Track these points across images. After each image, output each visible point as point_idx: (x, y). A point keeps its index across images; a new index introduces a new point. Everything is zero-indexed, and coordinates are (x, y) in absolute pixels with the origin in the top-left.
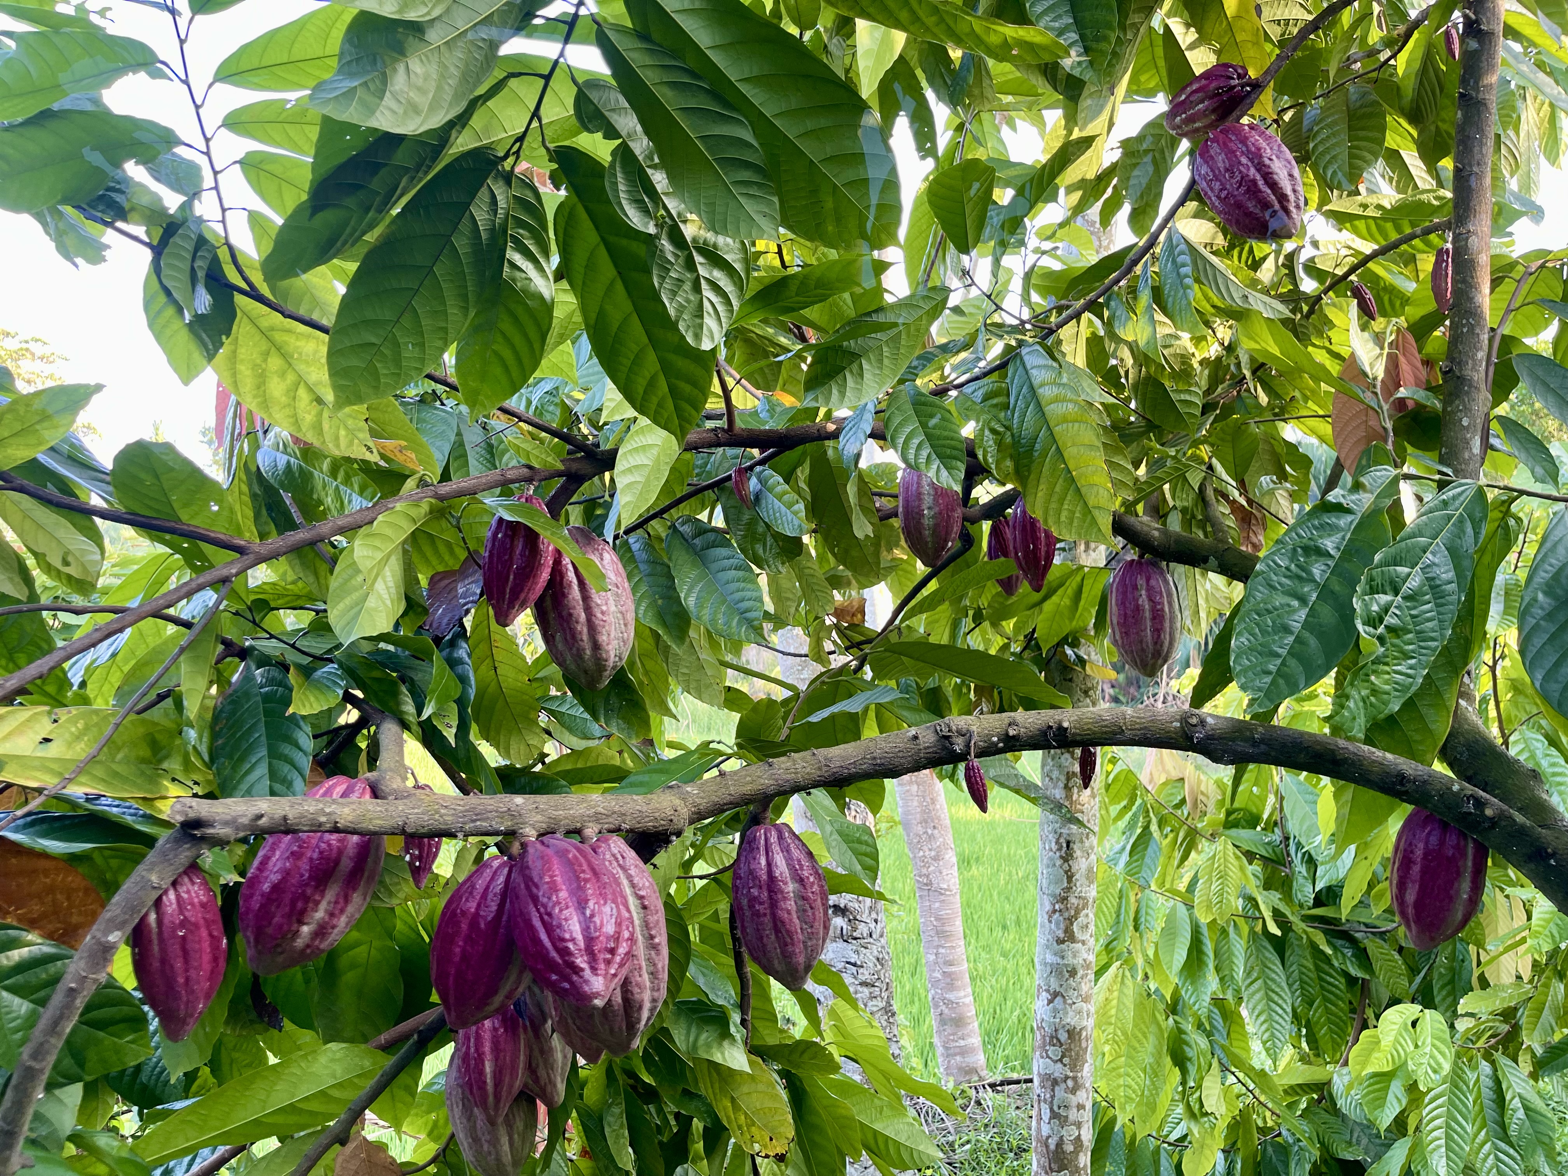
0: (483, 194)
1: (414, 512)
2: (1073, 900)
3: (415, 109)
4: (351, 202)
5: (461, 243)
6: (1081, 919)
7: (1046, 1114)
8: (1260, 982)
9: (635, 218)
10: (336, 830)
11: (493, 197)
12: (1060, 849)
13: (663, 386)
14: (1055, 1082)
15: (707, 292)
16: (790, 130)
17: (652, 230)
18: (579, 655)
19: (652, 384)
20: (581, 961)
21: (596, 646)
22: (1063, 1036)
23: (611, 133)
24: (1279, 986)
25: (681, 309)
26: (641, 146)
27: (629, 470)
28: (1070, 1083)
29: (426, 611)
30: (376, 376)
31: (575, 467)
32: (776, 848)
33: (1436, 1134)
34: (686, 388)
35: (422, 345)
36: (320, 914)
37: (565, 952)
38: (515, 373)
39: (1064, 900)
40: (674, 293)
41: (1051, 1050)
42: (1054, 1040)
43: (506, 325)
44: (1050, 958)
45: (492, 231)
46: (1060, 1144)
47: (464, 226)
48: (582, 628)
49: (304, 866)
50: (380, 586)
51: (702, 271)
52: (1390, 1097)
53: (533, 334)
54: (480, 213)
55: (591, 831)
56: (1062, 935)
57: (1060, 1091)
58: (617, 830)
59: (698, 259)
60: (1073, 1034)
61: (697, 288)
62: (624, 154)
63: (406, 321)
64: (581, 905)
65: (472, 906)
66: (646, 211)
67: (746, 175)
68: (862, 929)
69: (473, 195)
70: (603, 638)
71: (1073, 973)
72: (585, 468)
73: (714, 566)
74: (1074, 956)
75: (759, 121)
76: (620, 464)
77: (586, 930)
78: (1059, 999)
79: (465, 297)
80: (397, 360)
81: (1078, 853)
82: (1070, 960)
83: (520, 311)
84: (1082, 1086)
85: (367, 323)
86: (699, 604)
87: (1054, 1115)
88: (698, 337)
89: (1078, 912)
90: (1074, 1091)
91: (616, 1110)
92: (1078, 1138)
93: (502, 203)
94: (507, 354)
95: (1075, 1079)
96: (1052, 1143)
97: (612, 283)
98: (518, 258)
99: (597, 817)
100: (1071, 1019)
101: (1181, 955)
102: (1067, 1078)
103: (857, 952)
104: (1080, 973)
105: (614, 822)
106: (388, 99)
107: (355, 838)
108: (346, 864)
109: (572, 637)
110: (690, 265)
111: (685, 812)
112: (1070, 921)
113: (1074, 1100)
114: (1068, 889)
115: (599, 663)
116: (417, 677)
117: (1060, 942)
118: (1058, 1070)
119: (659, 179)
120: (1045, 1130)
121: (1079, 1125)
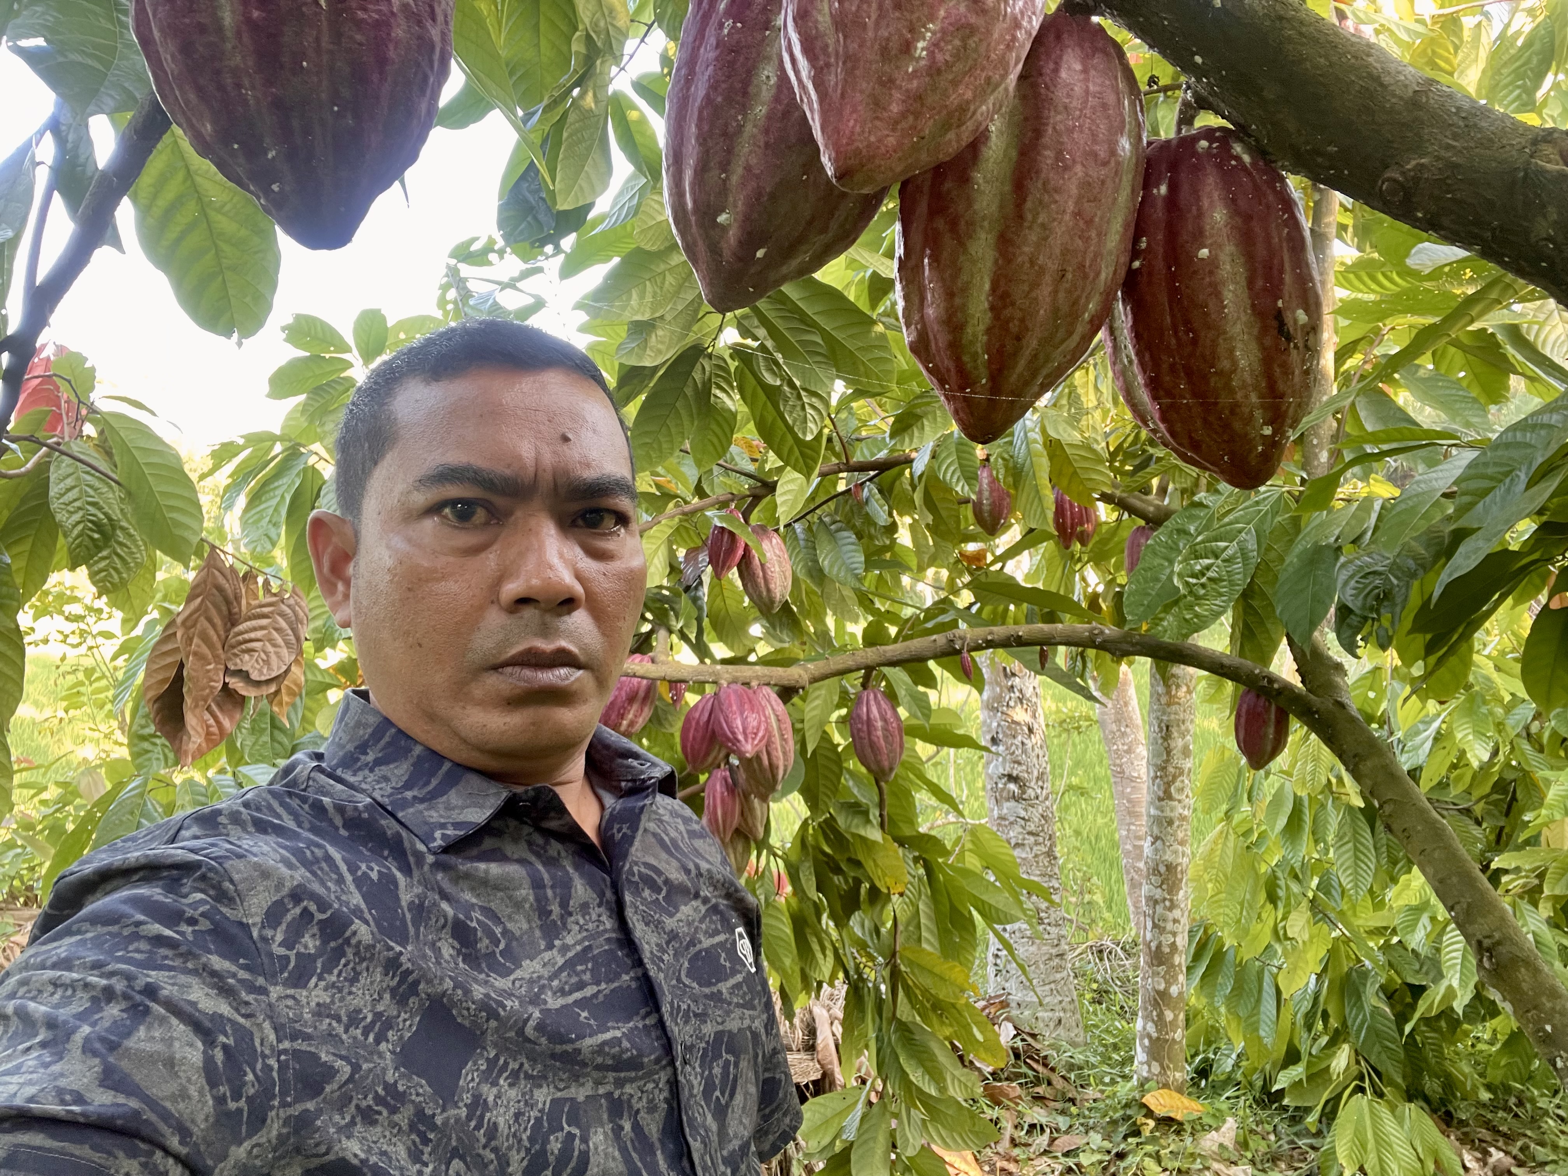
0: (698, 366)
1: (671, 523)
2: (1171, 770)
3: (659, 352)
4: (635, 381)
5: (689, 391)
6: (1178, 784)
7: (1149, 924)
8: (1350, 845)
9: (769, 379)
10: (635, 676)
11: (703, 368)
12: (1161, 731)
13: (797, 453)
14: (1156, 902)
15: (809, 410)
16: (839, 336)
17: (778, 383)
18: (760, 596)
19: (791, 450)
20: (741, 737)
21: (769, 590)
22: (1162, 869)
23: (755, 339)
24: (1367, 848)
25: (795, 421)
26: (769, 344)
27: (784, 493)
28: (1167, 903)
29: (681, 571)
30: (650, 457)
31: (758, 491)
32: (872, 702)
33: (1454, 954)
34: (809, 452)
35: (671, 442)
36: (630, 716)
37: (733, 733)
38: (720, 449)
39: (1163, 769)
40: (791, 413)
41: (1153, 878)
42: (1156, 871)
43: (714, 426)
44: (1153, 811)
45: (704, 383)
46: (1159, 947)
47: (690, 382)
48: (761, 581)
49: (623, 694)
50: (656, 561)
51: (805, 400)
52: (1420, 925)
53: (727, 430)
54: (697, 375)
55: (754, 684)
56: (1161, 794)
57: (1159, 909)
58: (768, 684)
59: (803, 393)
60: (1170, 868)
61: (803, 408)
62: (763, 348)
63: (664, 430)
64: (742, 714)
65: (697, 715)
66: (774, 373)
67: (819, 359)
68: (1031, 793)
69: (693, 367)
70: (772, 586)
71: (1170, 823)
72: (762, 491)
73: (841, 543)
74: (1172, 811)
75: (823, 332)
76: (779, 490)
77: (743, 724)
78: (1159, 843)
79: (691, 415)
80: (660, 450)
81: (1175, 734)
82: (1168, 813)
83: (720, 418)
84: (1178, 906)
85: (646, 433)
86: (831, 566)
87: (1155, 926)
88: (805, 434)
89: (1175, 778)
90: (1170, 909)
91: (807, 864)
92: (1174, 943)
93: (707, 368)
94: (715, 441)
95: (1171, 900)
96: (1153, 945)
97: (765, 404)
98: (718, 392)
99: (757, 677)
100: (1169, 857)
101: (1282, 821)
102: (1165, 899)
103: (1026, 810)
104: (1177, 823)
105: (766, 680)
106: (648, 352)
107: (645, 682)
108: (642, 694)
109: (756, 585)
110: (799, 397)
111: (806, 677)
112: (1168, 785)
113: (1170, 916)
114: (1167, 761)
115: (772, 601)
116: (677, 607)
117: (1160, 799)
118: (1158, 894)
119: (779, 357)
120: (1149, 936)
121: (1174, 934)
